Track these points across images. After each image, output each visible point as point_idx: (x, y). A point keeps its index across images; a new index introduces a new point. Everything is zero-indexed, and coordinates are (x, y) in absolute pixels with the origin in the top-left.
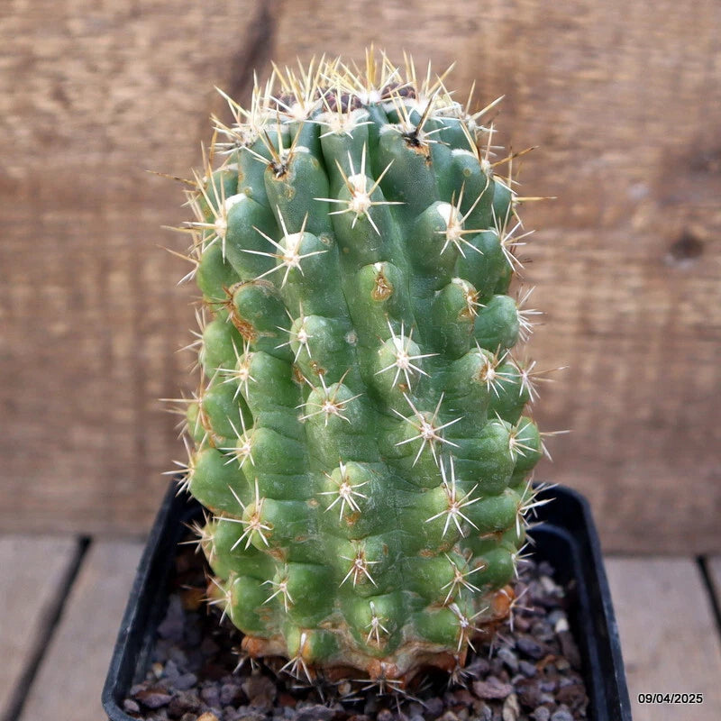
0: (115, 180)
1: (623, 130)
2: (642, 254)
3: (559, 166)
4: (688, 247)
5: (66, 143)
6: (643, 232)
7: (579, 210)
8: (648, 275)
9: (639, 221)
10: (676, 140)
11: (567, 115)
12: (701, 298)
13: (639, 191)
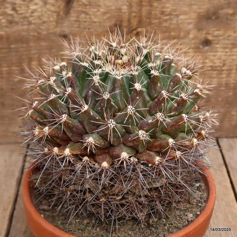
0: (32, 34)
1: (185, 9)
2: (193, 46)
3: (166, 21)
4: (207, 42)
5: (17, 23)
6: (193, 39)
7: (173, 34)
8: (195, 52)
9: (191, 36)
10: (201, 11)
11: (168, 5)
12: (212, 58)
13: (191, 26)
